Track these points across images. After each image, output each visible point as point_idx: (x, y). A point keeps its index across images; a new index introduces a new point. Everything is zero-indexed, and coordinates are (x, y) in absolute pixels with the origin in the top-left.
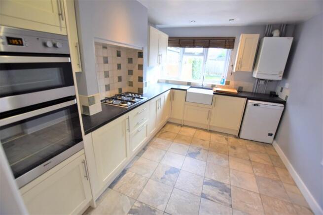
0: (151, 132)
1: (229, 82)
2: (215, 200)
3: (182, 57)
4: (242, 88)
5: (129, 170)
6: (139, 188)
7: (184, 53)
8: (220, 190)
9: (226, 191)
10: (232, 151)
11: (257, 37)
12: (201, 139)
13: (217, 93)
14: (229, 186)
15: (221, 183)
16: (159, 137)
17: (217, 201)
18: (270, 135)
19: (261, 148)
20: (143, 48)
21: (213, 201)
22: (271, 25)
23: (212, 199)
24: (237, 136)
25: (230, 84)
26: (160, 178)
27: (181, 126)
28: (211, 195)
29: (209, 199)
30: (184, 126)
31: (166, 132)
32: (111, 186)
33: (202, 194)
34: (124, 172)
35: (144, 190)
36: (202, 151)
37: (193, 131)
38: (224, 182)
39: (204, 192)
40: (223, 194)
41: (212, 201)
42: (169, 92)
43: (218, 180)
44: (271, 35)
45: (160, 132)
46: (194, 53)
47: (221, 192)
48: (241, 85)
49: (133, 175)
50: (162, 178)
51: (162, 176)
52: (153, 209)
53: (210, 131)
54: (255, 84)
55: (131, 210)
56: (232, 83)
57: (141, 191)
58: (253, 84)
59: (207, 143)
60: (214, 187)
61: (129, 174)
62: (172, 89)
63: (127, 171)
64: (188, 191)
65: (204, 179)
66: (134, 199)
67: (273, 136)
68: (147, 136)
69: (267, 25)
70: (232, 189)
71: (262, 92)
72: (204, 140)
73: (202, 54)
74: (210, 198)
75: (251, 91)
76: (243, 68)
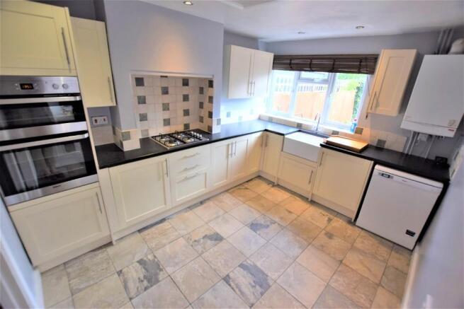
0: (215, 185)
1: (362, 129)
2: (237, 290)
3: (297, 84)
4: (384, 142)
5: (170, 221)
6: (164, 241)
7: (299, 78)
8: (254, 282)
9: (261, 286)
10: (323, 239)
11: (411, 54)
12: (287, 210)
13: (329, 146)
14: (271, 282)
15: (263, 273)
16: (231, 193)
17: (239, 293)
18: (410, 233)
19: (383, 251)
20: (213, 76)
21: (234, 290)
22: (450, 30)
23: (234, 287)
24: (353, 221)
25: (363, 133)
26: (193, 240)
27: (273, 186)
28: (236, 282)
29: (230, 285)
30: (278, 186)
31: (247, 189)
32: (140, 231)
33: (228, 275)
34: (163, 221)
35: (167, 246)
36: (273, 227)
37: (286, 195)
38: (269, 274)
39: (231, 275)
40: (253, 287)
41: (233, 288)
42: (259, 134)
43: (262, 268)
44: (447, 51)
45: (238, 187)
46: (313, 80)
47: (253, 284)
48: (383, 138)
49: (167, 228)
50: (195, 241)
51: (197, 239)
52: (161, 267)
53: (313, 202)
54: (408, 139)
55: (142, 260)
56: (367, 132)
57: (165, 245)
58: (406, 138)
59: (293, 216)
60: (250, 275)
61: (165, 225)
62: (266, 130)
63: (166, 221)
64: (213, 266)
65: (245, 261)
66: (151, 250)
67: (416, 236)
68: (206, 187)
69: (442, 30)
70: (273, 287)
71: (422, 156)
72: (290, 212)
73: (325, 81)
74: (232, 284)
75: (401, 150)
76: (379, 108)
